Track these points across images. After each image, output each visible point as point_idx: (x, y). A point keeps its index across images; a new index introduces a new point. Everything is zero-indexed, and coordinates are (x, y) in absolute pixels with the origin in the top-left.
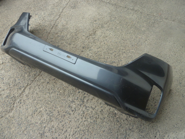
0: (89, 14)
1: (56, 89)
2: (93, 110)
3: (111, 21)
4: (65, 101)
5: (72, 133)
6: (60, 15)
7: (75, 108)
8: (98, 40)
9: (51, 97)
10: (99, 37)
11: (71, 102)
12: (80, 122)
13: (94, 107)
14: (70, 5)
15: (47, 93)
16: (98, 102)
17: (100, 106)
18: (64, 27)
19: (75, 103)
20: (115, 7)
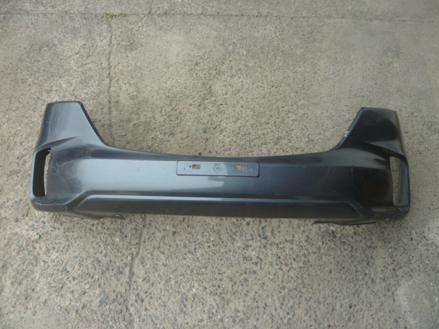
0: (175, 53)
1: (199, 237)
2: (292, 243)
3: (229, 53)
4: (231, 254)
5: (278, 304)
6: (109, 74)
7: (257, 257)
8: (226, 104)
9: (198, 258)
10: (225, 96)
11: (244, 249)
12: (280, 277)
13: (290, 238)
14: (119, 44)
15: (186, 254)
16: (291, 225)
17: (301, 232)
18: (136, 102)
19: (252, 248)
20: (221, 20)
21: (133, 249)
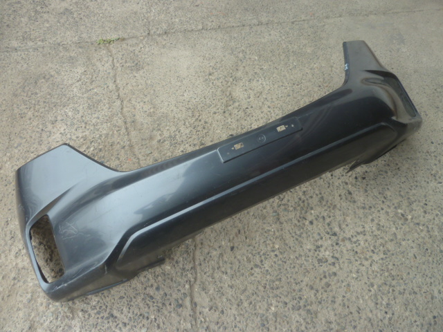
0: (185, 67)
1: (262, 247)
2: (365, 235)
3: (241, 60)
4: (303, 258)
5: (372, 305)
6: (119, 96)
7: (333, 257)
8: (252, 107)
9: (267, 271)
10: (248, 100)
11: (316, 251)
12: (364, 274)
13: (360, 229)
14: (123, 66)
15: (252, 269)
16: (357, 216)
17: (369, 220)
18: (155, 118)
19: (324, 248)
20: (223, 32)
21: (189, 275)
